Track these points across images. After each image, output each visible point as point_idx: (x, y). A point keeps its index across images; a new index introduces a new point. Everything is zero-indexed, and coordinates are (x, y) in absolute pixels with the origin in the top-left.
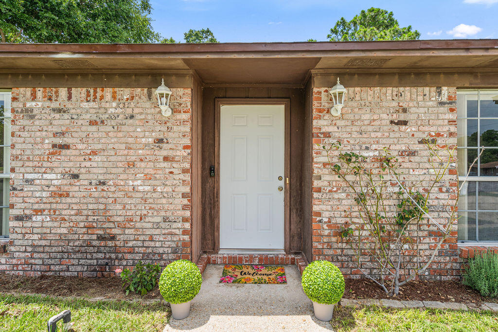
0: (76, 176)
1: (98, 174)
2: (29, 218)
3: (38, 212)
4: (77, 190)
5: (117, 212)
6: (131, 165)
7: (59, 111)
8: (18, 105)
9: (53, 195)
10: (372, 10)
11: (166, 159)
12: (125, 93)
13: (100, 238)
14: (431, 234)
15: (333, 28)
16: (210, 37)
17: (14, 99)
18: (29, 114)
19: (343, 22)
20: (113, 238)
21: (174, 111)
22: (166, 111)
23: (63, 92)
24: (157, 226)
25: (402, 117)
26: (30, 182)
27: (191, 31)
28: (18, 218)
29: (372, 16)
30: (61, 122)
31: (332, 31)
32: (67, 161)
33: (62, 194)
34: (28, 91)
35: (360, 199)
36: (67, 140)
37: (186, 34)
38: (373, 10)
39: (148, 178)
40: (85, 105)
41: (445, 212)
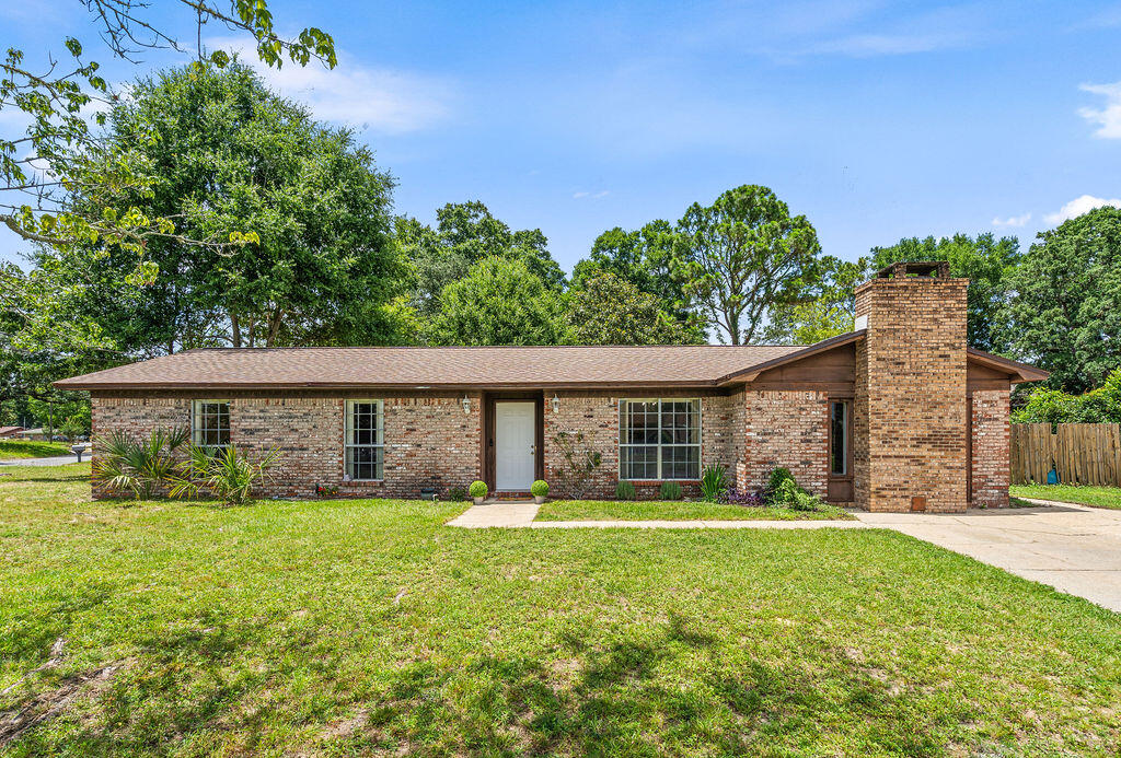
0: (419, 446)
1: (431, 444)
2: (395, 468)
3: (399, 464)
4: (420, 453)
5: (442, 464)
6: (449, 439)
7: (410, 411)
8: (388, 408)
9: (407, 455)
10: (743, 190)
11: (467, 436)
12: (445, 401)
13: (433, 478)
14: (605, 474)
15: (681, 219)
16: (482, 216)
17: (386, 405)
18: (394, 413)
19: (696, 209)
20: (440, 478)
21: (472, 410)
22: (467, 411)
23: (412, 401)
24: (462, 471)
25: (590, 413)
26: (395, 449)
27: (449, 206)
28: (389, 468)
29: (744, 200)
30: (411, 416)
31: (680, 222)
32: (412, 438)
33: (411, 455)
34: (393, 400)
35: (568, 456)
36: (415, 426)
37: (439, 212)
38: (745, 191)
39: (458, 446)
40: (424, 408)
41: (612, 462)
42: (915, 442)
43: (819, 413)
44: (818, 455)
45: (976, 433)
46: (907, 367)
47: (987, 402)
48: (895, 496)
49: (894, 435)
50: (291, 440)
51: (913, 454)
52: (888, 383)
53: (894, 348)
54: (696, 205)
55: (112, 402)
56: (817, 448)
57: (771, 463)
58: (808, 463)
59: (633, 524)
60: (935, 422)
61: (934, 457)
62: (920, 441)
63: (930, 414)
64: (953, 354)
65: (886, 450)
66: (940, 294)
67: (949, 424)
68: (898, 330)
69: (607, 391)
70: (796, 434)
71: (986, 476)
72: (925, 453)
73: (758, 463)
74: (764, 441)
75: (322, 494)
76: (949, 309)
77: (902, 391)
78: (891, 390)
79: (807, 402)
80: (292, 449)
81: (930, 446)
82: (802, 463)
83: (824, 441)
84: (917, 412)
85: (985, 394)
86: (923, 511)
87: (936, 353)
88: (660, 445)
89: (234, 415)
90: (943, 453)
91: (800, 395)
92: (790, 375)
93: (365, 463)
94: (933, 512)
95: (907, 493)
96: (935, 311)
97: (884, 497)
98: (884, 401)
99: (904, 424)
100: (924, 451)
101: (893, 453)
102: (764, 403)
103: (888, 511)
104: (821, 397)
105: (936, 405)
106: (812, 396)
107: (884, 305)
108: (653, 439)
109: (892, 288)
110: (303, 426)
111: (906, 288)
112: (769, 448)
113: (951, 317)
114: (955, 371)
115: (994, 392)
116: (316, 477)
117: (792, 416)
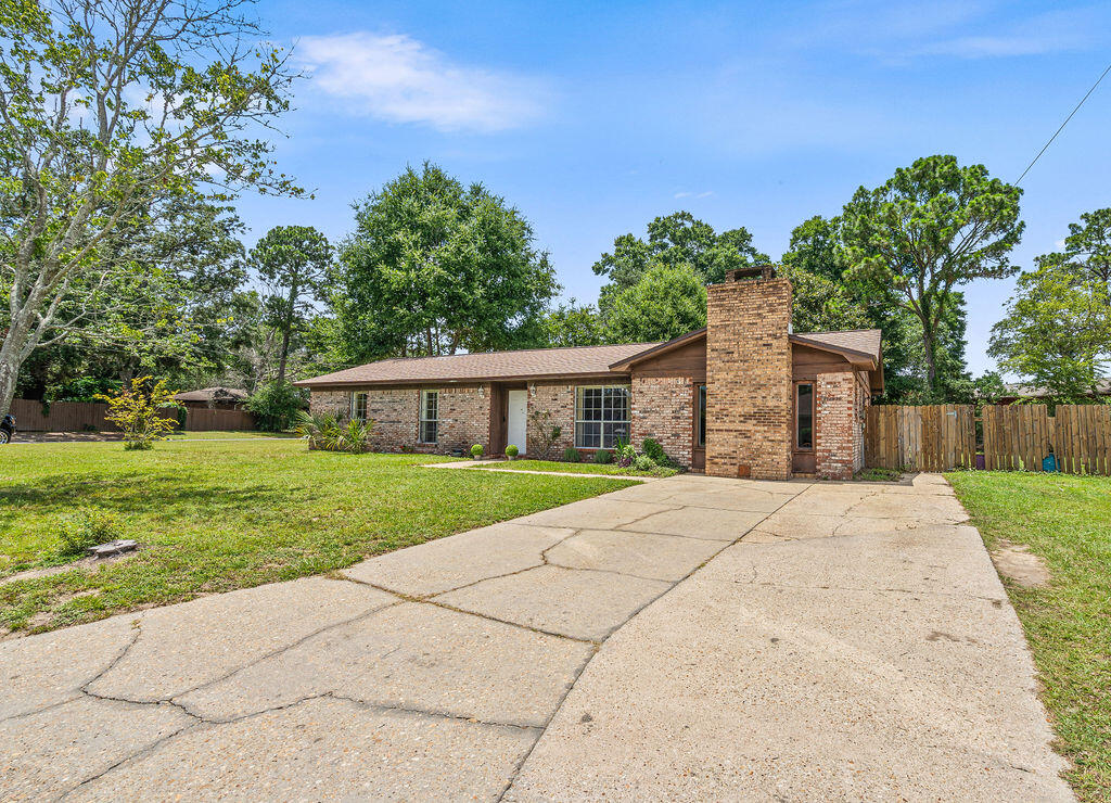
0: (456, 420)
1: (463, 419)
2: (443, 435)
3: (446, 433)
4: (457, 425)
5: (468, 433)
8: (441, 395)
9: (450, 427)
13: (463, 442)
14: (564, 442)
17: (440, 393)
21: (485, 396)
22: (483, 397)
25: (555, 397)
26: (445, 422)
28: (441, 435)
33: (452, 427)
34: (444, 390)
35: (541, 429)
39: (477, 421)
41: (568, 434)
42: (742, 419)
43: (686, 395)
44: (685, 429)
45: (820, 412)
46: (736, 355)
47: (831, 383)
48: (725, 464)
49: (725, 413)
50: (393, 416)
51: (740, 428)
52: (720, 370)
53: (725, 340)
54: (861, 188)
55: (318, 394)
56: (686, 424)
57: (650, 435)
58: (677, 436)
59: (571, 475)
60: (759, 401)
61: (758, 431)
62: (746, 418)
63: (754, 395)
64: (774, 342)
65: (718, 425)
66: (763, 293)
67: (771, 403)
68: (728, 325)
69: (566, 380)
70: (668, 412)
71: (830, 451)
72: (751, 428)
73: (640, 434)
74: (645, 418)
75: (406, 450)
76: (771, 305)
77: (731, 375)
78: (723, 375)
79: (677, 386)
80: (394, 422)
81: (755, 422)
82: (673, 435)
83: (689, 418)
84: (744, 393)
85: (829, 376)
86: (748, 477)
87: (760, 342)
88: (602, 422)
89: (369, 400)
90: (766, 428)
91: (671, 380)
92: (664, 364)
93: (430, 431)
94: (757, 479)
95: (734, 461)
96: (759, 307)
97: (717, 464)
98: (717, 384)
99: (733, 403)
100: (750, 426)
101: (725, 428)
102: (644, 388)
103: (719, 476)
104: (688, 382)
105: (760, 387)
106: (681, 381)
107: (717, 306)
108: (598, 417)
109: (723, 291)
110: (399, 407)
111: (734, 290)
112: (648, 423)
113: (772, 311)
114: (776, 357)
115: (837, 374)
116: (404, 439)
117: (665, 398)
